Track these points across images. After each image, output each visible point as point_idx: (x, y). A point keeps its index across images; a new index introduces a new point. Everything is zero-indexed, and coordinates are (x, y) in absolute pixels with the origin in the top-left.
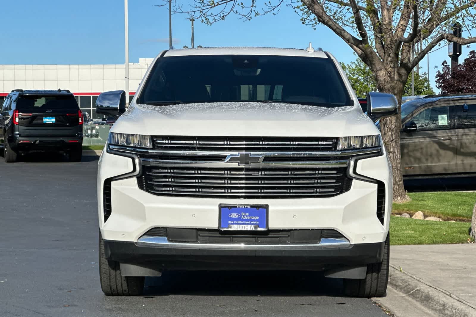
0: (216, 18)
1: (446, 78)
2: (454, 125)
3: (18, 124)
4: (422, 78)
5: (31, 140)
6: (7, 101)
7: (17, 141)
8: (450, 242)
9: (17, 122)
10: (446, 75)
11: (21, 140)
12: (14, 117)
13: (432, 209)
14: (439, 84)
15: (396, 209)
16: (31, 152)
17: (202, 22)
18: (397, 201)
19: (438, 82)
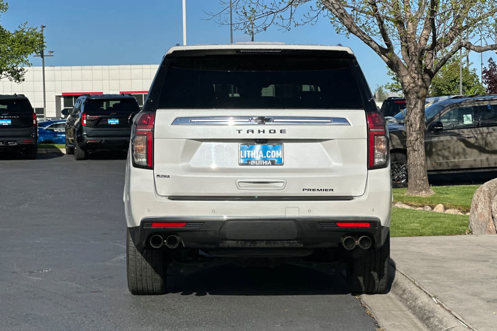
0: (259, 29)
1: (493, 75)
2: (479, 124)
3: (86, 125)
4: (471, 74)
5: (98, 140)
6: (77, 105)
7: (85, 141)
8: (449, 234)
9: (85, 124)
10: (492, 72)
11: (88, 140)
12: (82, 119)
13: (452, 201)
14: (486, 80)
15: (419, 202)
16: (98, 150)
17: (245, 33)
18: (422, 195)
19: (485, 78)
